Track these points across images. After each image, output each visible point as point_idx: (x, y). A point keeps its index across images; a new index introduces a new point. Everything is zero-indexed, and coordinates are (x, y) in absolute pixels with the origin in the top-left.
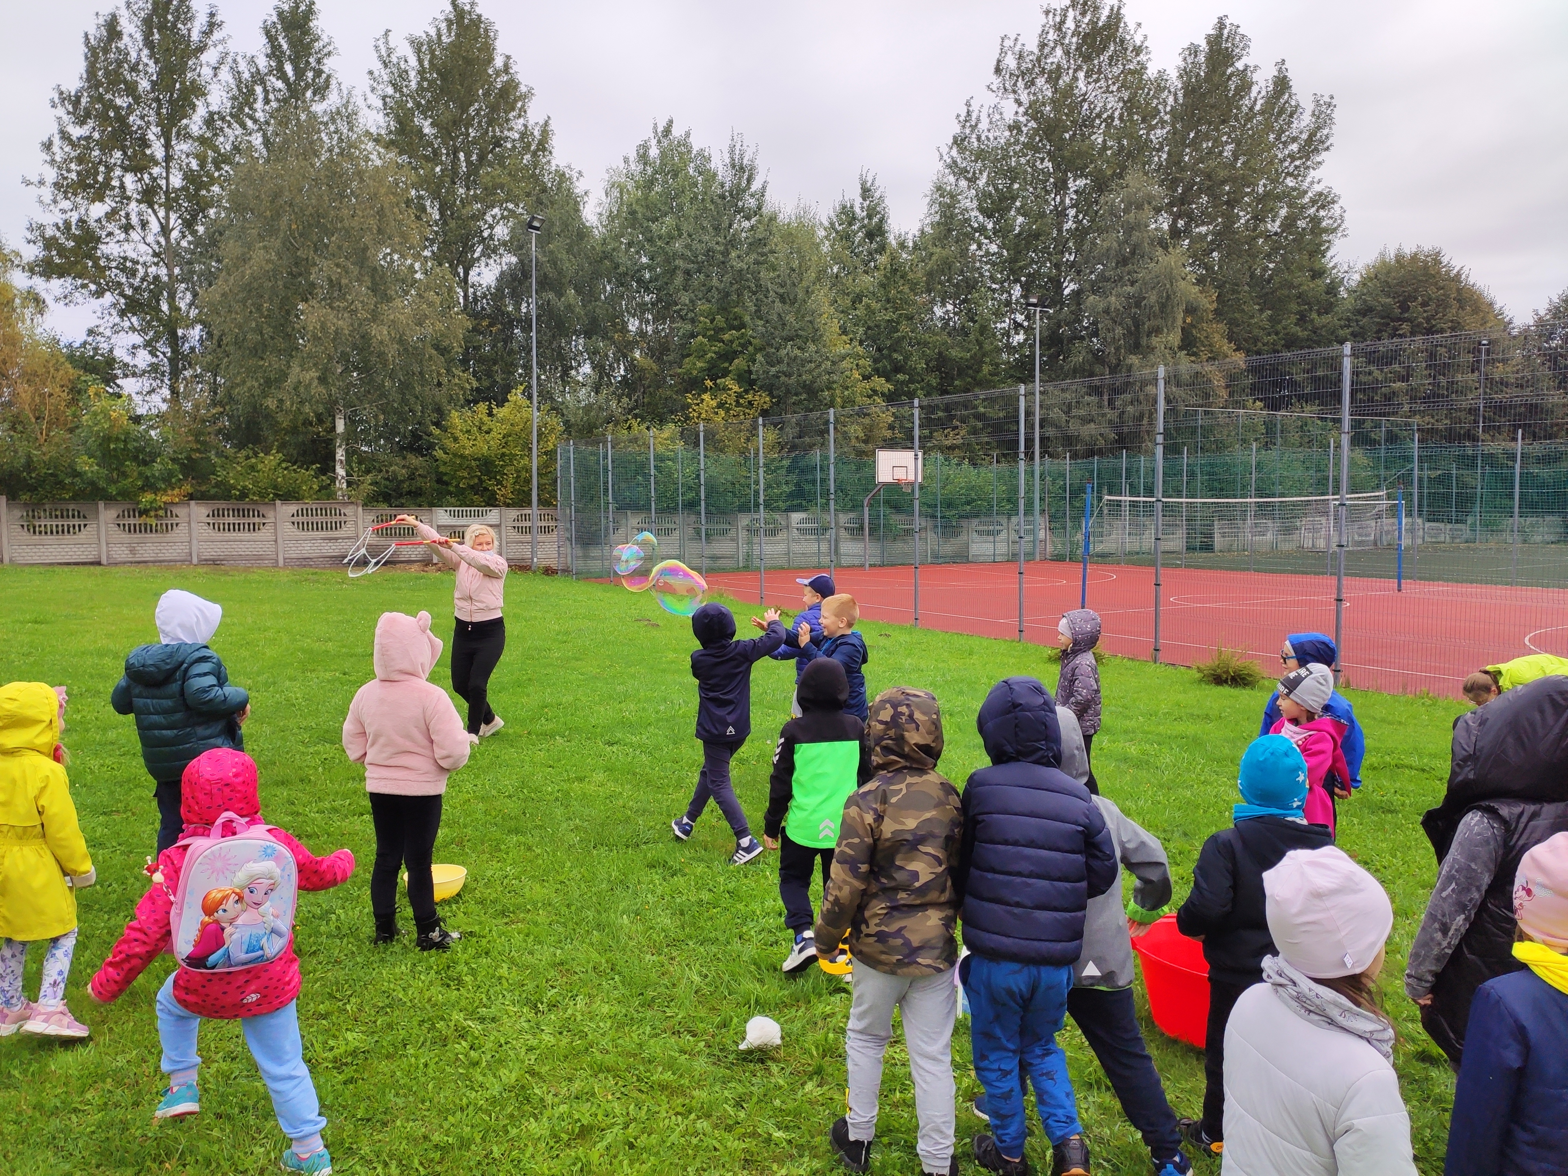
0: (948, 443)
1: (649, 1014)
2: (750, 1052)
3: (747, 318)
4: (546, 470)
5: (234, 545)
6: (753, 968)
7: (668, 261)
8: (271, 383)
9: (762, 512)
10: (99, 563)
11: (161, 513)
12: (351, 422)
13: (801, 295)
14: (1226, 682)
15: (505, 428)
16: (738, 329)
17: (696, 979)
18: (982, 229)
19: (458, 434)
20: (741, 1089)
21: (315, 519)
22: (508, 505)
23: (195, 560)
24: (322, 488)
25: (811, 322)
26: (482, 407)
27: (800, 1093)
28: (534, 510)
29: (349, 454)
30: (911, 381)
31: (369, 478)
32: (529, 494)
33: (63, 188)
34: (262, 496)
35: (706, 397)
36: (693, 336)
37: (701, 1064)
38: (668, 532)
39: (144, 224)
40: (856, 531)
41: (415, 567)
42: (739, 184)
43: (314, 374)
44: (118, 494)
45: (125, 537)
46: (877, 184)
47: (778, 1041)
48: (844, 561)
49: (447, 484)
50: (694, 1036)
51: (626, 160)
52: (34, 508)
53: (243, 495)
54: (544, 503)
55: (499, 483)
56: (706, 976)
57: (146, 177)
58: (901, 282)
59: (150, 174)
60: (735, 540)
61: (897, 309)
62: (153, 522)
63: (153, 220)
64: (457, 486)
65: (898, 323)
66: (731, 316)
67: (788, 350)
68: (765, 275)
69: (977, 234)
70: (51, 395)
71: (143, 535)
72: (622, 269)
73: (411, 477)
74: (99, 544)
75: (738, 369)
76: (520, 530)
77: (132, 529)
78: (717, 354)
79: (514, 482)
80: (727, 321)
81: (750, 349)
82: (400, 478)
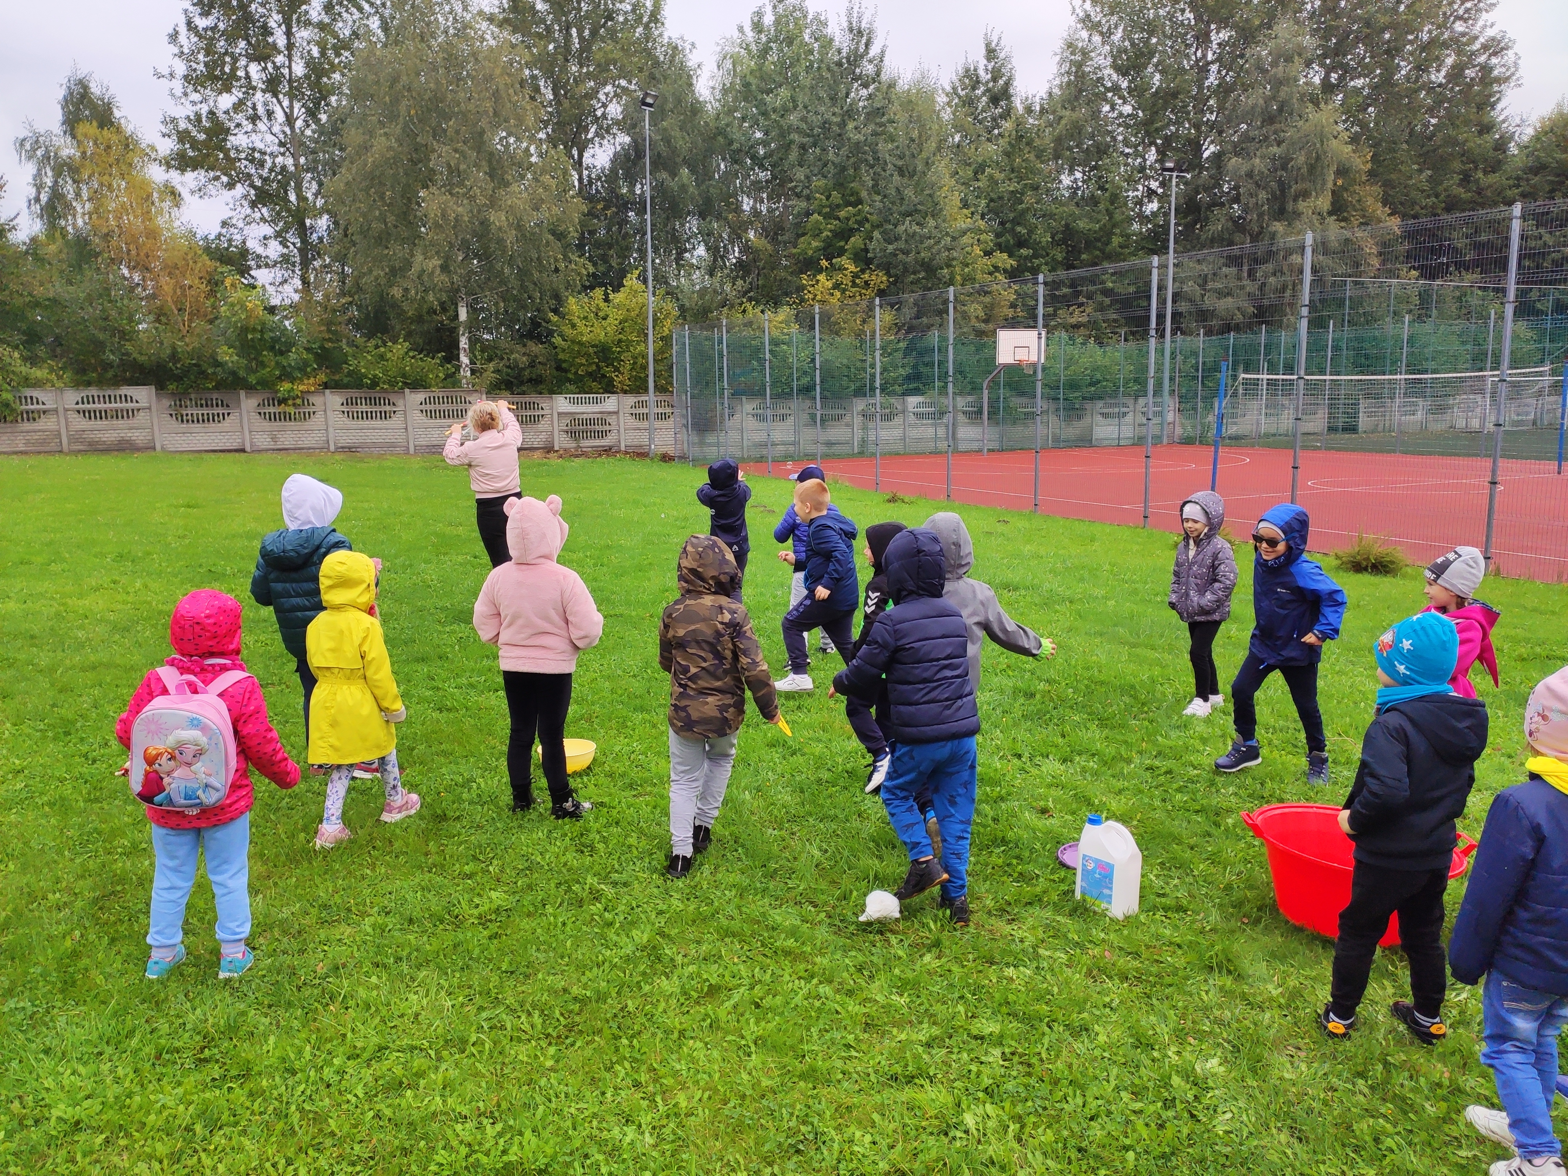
0: (1073, 321)
1: (772, 884)
2: (869, 924)
3: (864, 194)
4: (662, 356)
5: (368, 433)
6: (871, 845)
7: (782, 135)
8: (396, 272)
9: (878, 398)
10: (243, 451)
11: (299, 401)
12: (473, 310)
13: (920, 168)
14: (1366, 569)
15: (620, 315)
16: (854, 205)
17: (817, 853)
18: (1116, 89)
19: (576, 320)
20: (861, 958)
21: (442, 407)
22: (625, 392)
23: (332, 448)
24: (447, 376)
25: (930, 195)
26: (599, 293)
27: (919, 964)
28: (651, 397)
29: (473, 341)
30: (1035, 256)
31: (491, 366)
32: (645, 380)
33: (193, 80)
34: (392, 384)
35: (821, 277)
36: (808, 214)
37: (823, 933)
38: (783, 418)
39: (270, 114)
40: (975, 415)
41: (537, 454)
42: (857, 49)
43: (436, 262)
44: (258, 383)
45: (267, 425)
46: (1002, 43)
47: (898, 915)
48: (962, 447)
49: (566, 371)
50: (815, 906)
51: (741, 29)
52: (180, 398)
53: (374, 384)
54: (661, 389)
55: (617, 369)
56: (826, 851)
57: (270, 65)
58: (1027, 149)
59: (274, 63)
60: (850, 425)
61: (1022, 179)
62: (292, 410)
63: (278, 110)
64: (576, 373)
65: (1022, 194)
66: (848, 192)
67: (907, 226)
68: (884, 147)
69: (1110, 95)
70: (190, 287)
71: (283, 423)
72: (736, 146)
73: (532, 365)
74: (242, 432)
75: (854, 247)
76: (638, 417)
77: (272, 418)
78: (833, 232)
79: (631, 369)
80: (843, 197)
81: (867, 226)
82: (521, 366)
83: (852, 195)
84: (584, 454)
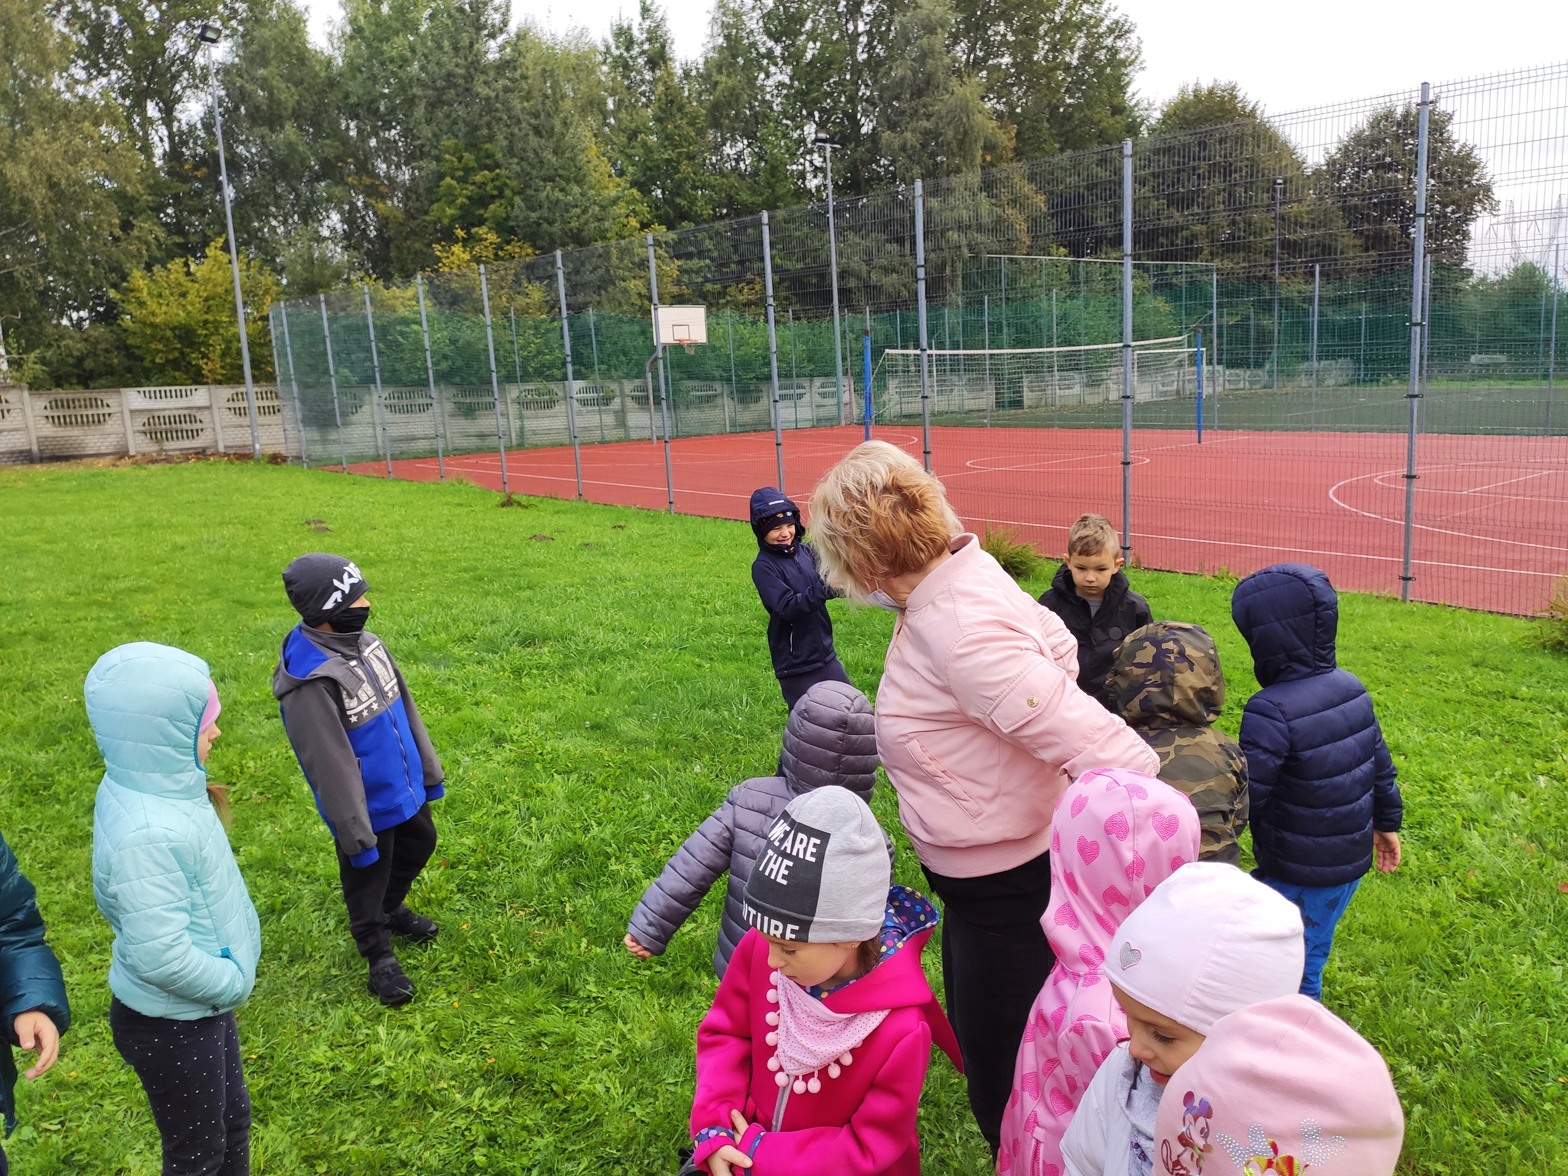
0: (743, 298)
3: (499, 156)
7: (407, 90)
9: (533, 383)
13: (558, 127)
15: (205, 291)
16: (490, 169)
18: (770, 54)
19: (145, 297)
22: (220, 383)
25: (572, 159)
26: (177, 264)
30: (698, 230)
31: (32, 356)
32: (240, 368)
35: (457, 249)
36: (441, 176)
38: (423, 408)
40: (640, 400)
41: (102, 463)
48: (633, 435)
49: (139, 359)
54: (259, 378)
55: (204, 356)
58: (679, 115)
64: (153, 361)
65: (678, 163)
66: (483, 154)
67: (548, 192)
68: (517, 104)
73: (93, 353)
75: (494, 217)
76: (241, 412)
78: (469, 198)
79: (224, 355)
80: (477, 160)
81: (508, 192)
82: (76, 353)
83: (488, 157)
84: (168, 460)
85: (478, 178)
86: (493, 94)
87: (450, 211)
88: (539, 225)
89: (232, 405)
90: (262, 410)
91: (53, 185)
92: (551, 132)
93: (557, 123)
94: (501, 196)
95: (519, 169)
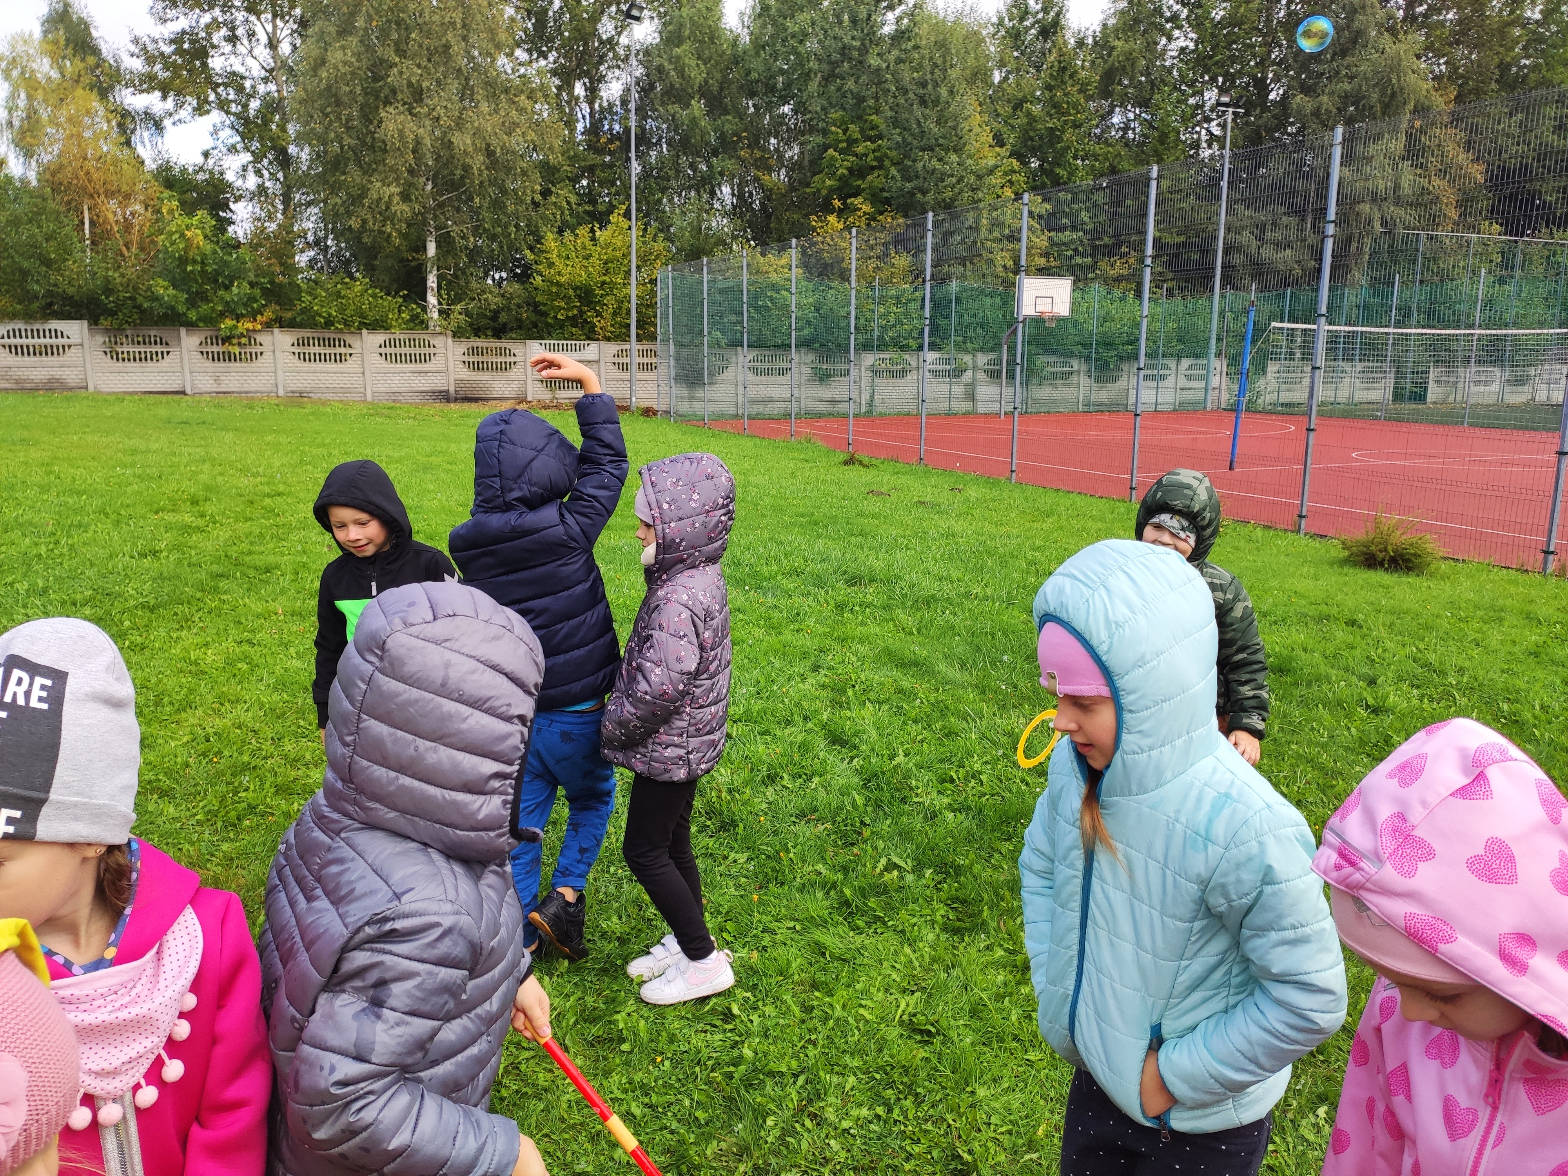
0: (1113, 272)
3: (883, 127)
4: (651, 301)
5: (321, 376)
9: (889, 352)
10: (183, 393)
11: (243, 340)
12: (443, 245)
13: (943, 97)
15: (605, 254)
16: (873, 140)
19: (554, 257)
21: (403, 350)
22: (608, 339)
23: (281, 393)
24: (412, 317)
25: (954, 128)
26: (583, 231)
29: (440, 280)
31: (459, 307)
32: (627, 327)
35: (832, 218)
36: (825, 149)
38: (782, 372)
39: (251, 34)
40: (993, 373)
44: (200, 319)
45: (209, 365)
48: (982, 408)
49: (544, 315)
52: (115, 333)
54: (644, 337)
55: (599, 314)
58: (1070, 82)
60: (857, 381)
61: (1062, 115)
62: (236, 350)
64: (555, 317)
66: (867, 125)
68: (907, 75)
69: (1169, 26)
71: (227, 364)
73: (507, 307)
74: (183, 372)
75: (872, 187)
76: (620, 367)
77: (216, 358)
78: (850, 170)
79: (615, 314)
80: (862, 131)
81: (887, 163)
82: (493, 307)
83: (872, 129)
84: (559, 407)
85: (860, 149)
86: (884, 66)
87: (828, 183)
88: (914, 194)
89: (616, 360)
90: (642, 367)
91: (490, 153)
92: (936, 102)
93: (944, 92)
94: (880, 167)
95: (899, 139)
